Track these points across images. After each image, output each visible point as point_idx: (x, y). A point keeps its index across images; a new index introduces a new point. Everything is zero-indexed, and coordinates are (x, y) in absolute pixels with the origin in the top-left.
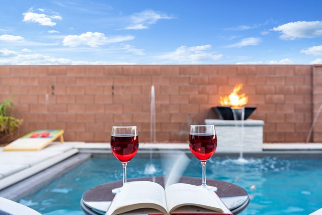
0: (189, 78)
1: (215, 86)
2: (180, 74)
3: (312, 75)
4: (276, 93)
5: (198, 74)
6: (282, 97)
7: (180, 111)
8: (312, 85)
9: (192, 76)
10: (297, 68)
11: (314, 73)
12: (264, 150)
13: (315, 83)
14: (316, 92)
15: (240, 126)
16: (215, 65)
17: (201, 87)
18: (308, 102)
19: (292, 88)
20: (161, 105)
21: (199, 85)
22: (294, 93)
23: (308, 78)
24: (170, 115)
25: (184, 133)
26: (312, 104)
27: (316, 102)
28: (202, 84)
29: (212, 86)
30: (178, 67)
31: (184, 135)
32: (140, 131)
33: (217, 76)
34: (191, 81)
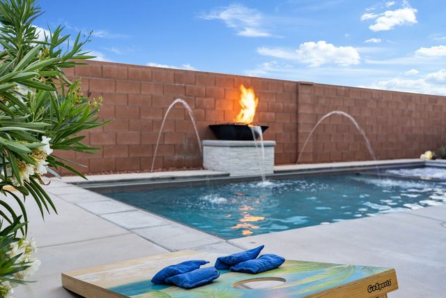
0: (185, 87)
1: (213, 100)
2: (175, 82)
3: (297, 93)
4: (268, 111)
5: (195, 84)
6: (273, 115)
7: (175, 129)
8: (297, 103)
9: (188, 86)
10: (285, 84)
11: (300, 91)
12: (275, 172)
13: (300, 101)
14: (301, 111)
15: (259, 146)
16: (213, 74)
17: (198, 99)
18: (294, 121)
19: (281, 105)
20: (153, 121)
21: (195, 97)
22: (283, 112)
23: (294, 95)
24: (164, 134)
25: (180, 157)
26: (297, 124)
27: (301, 121)
28: (199, 97)
29: (209, 99)
30: (173, 72)
31: (179, 161)
32: (126, 156)
33: (214, 87)
34: (187, 91)
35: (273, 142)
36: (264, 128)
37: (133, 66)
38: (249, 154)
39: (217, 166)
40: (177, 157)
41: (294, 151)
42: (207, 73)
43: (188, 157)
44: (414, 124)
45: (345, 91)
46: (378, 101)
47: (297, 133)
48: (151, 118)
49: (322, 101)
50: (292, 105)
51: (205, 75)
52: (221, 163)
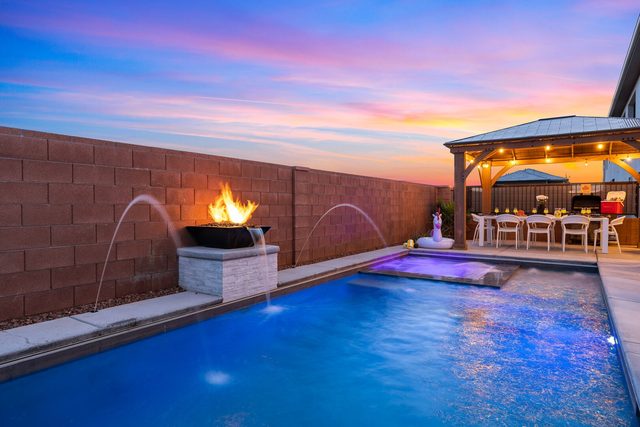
0: (150, 173)
1: (191, 191)
2: (134, 166)
3: (292, 181)
5: (165, 168)
7: (135, 236)
8: (293, 193)
9: (154, 171)
10: (280, 170)
11: (296, 179)
12: (279, 286)
13: (296, 191)
14: (297, 202)
16: (192, 154)
17: (169, 190)
18: (290, 215)
19: (276, 195)
20: (97, 226)
21: (166, 187)
22: (278, 204)
23: (289, 184)
24: (116, 245)
25: (144, 276)
26: (294, 217)
27: (296, 215)
28: (171, 187)
29: (186, 190)
30: (130, 151)
31: (141, 283)
32: (47, 288)
33: (193, 173)
34: (153, 179)
35: (277, 247)
36: (265, 230)
37: (58, 137)
38: (248, 267)
39: (200, 287)
40: (138, 278)
41: (290, 250)
42: (182, 153)
43: (156, 275)
44: (392, 211)
45: (337, 178)
46: (365, 189)
47: (294, 229)
48: (92, 221)
49: (316, 190)
50: (288, 195)
51: (181, 156)
52: (208, 283)
